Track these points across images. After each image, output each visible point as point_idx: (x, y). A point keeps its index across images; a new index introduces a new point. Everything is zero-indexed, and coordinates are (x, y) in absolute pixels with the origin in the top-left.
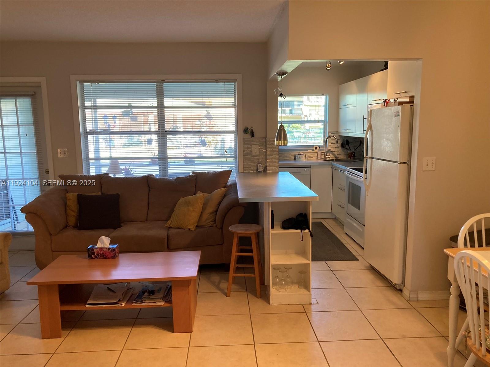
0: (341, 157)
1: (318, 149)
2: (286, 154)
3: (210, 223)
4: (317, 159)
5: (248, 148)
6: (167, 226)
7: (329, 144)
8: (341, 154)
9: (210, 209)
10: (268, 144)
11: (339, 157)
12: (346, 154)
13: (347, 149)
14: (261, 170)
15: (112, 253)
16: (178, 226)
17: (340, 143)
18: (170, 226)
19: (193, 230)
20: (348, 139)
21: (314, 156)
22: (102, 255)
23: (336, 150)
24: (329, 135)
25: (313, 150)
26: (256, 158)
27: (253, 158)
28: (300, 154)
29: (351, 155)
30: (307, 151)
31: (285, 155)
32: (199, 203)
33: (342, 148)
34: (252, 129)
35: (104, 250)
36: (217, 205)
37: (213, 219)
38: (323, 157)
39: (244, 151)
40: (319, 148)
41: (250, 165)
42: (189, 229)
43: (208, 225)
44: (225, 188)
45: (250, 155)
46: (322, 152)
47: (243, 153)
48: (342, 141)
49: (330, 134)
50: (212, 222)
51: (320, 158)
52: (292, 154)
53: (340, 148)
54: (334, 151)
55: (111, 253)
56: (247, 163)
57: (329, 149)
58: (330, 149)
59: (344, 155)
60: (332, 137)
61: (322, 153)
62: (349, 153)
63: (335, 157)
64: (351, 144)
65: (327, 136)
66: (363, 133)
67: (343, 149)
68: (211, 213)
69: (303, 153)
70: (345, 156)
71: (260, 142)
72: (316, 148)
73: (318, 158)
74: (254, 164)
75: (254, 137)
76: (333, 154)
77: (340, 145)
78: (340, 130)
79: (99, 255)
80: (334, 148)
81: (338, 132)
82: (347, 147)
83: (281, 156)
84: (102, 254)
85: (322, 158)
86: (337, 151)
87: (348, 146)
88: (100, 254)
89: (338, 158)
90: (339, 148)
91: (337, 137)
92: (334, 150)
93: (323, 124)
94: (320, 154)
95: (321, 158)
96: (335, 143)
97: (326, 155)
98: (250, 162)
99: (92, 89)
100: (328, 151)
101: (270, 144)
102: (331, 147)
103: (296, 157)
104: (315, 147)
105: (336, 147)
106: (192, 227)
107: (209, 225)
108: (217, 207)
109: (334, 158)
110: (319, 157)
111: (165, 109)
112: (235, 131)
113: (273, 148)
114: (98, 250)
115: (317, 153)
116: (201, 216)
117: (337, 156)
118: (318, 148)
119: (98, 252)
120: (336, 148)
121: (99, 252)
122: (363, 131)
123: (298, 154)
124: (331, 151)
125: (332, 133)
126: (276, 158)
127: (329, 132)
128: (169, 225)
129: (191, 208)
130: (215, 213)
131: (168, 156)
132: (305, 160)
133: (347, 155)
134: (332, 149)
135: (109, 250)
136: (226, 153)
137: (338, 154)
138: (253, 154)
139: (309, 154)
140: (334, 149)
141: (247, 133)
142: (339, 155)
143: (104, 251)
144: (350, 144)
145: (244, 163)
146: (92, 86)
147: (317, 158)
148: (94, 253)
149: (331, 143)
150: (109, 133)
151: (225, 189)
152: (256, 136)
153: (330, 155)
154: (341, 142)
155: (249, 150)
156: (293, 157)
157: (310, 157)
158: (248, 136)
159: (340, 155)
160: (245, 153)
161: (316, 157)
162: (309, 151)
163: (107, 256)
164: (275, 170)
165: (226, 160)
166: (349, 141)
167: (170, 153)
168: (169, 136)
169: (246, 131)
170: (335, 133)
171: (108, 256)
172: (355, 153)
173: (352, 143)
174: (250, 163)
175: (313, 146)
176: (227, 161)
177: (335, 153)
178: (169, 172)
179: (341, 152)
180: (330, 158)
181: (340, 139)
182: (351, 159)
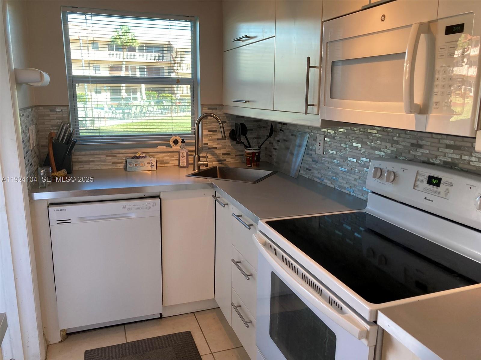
0: (231, 162)
1: (180, 143)
2: (103, 157)
4: (179, 166)
7: (204, 133)
8: (229, 154)
11: (225, 160)
12: (241, 153)
13: (243, 143)
17: (228, 130)
20: (243, 122)
21: (173, 160)
23: (220, 146)
24: (204, 111)
25: (169, 146)
28: (139, 157)
29: (253, 157)
30: (156, 147)
31: (102, 159)
33: (231, 142)
38: (191, 160)
40: (183, 141)
46: (189, 151)
48: (231, 126)
49: (206, 110)
51: (185, 165)
52: (118, 155)
53: (228, 142)
54: (216, 148)
57: (204, 142)
58: (207, 144)
59: (236, 156)
60: (209, 118)
61: (189, 153)
62: (248, 153)
63: (219, 161)
64: (250, 131)
65: (200, 115)
67: (234, 143)
69: (144, 155)
70: (238, 157)
72: (176, 142)
73: (181, 165)
76: (213, 154)
77: (227, 133)
78: (229, 102)
80: (214, 140)
81: (222, 105)
82: (243, 139)
83: (93, 161)
85: (191, 164)
86: (220, 148)
87: (244, 136)
89: (225, 162)
90: (226, 141)
91: (221, 118)
92: (215, 145)
93: (189, 86)
94: (185, 155)
95: (188, 164)
96: (216, 131)
97: (199, 160)
100: (202, 148)
102: (209, 140)
103: (129, 165)
104: (174, 138)
105: (219, 139)
109: (216, 164)
110: (184, 163)
115: (178, 152)
117: (221, 158)
118: (180, 140)
120: (220, 142)
122: (307, 105)
123: (133, 155)
124: (209, 148)
125: (209, 109)
127: (202, 106)
132: (150, 173)
133: (242, 155)
134: (211, 144)
137: (223, 154)
139: (160, 156)
140: (216, 143)
142: (226, 156)
144: (248, 132)
147: (179, 163)
149: (209, 131)
153: (207, 157)
154: (230, 128)
156: (121, 163)
157: (162, 162)
159: (229, 156)
161: (177, 162)
162: (160, 148)
166: (246, 126)
170: (216, 109)
172: (259, 153)
173: (252, 130)
175: (168, 136)
177: (218, 152)
179: (229, 150)
180: (207, 165)
181: (227, 122)
182: (251, 166)
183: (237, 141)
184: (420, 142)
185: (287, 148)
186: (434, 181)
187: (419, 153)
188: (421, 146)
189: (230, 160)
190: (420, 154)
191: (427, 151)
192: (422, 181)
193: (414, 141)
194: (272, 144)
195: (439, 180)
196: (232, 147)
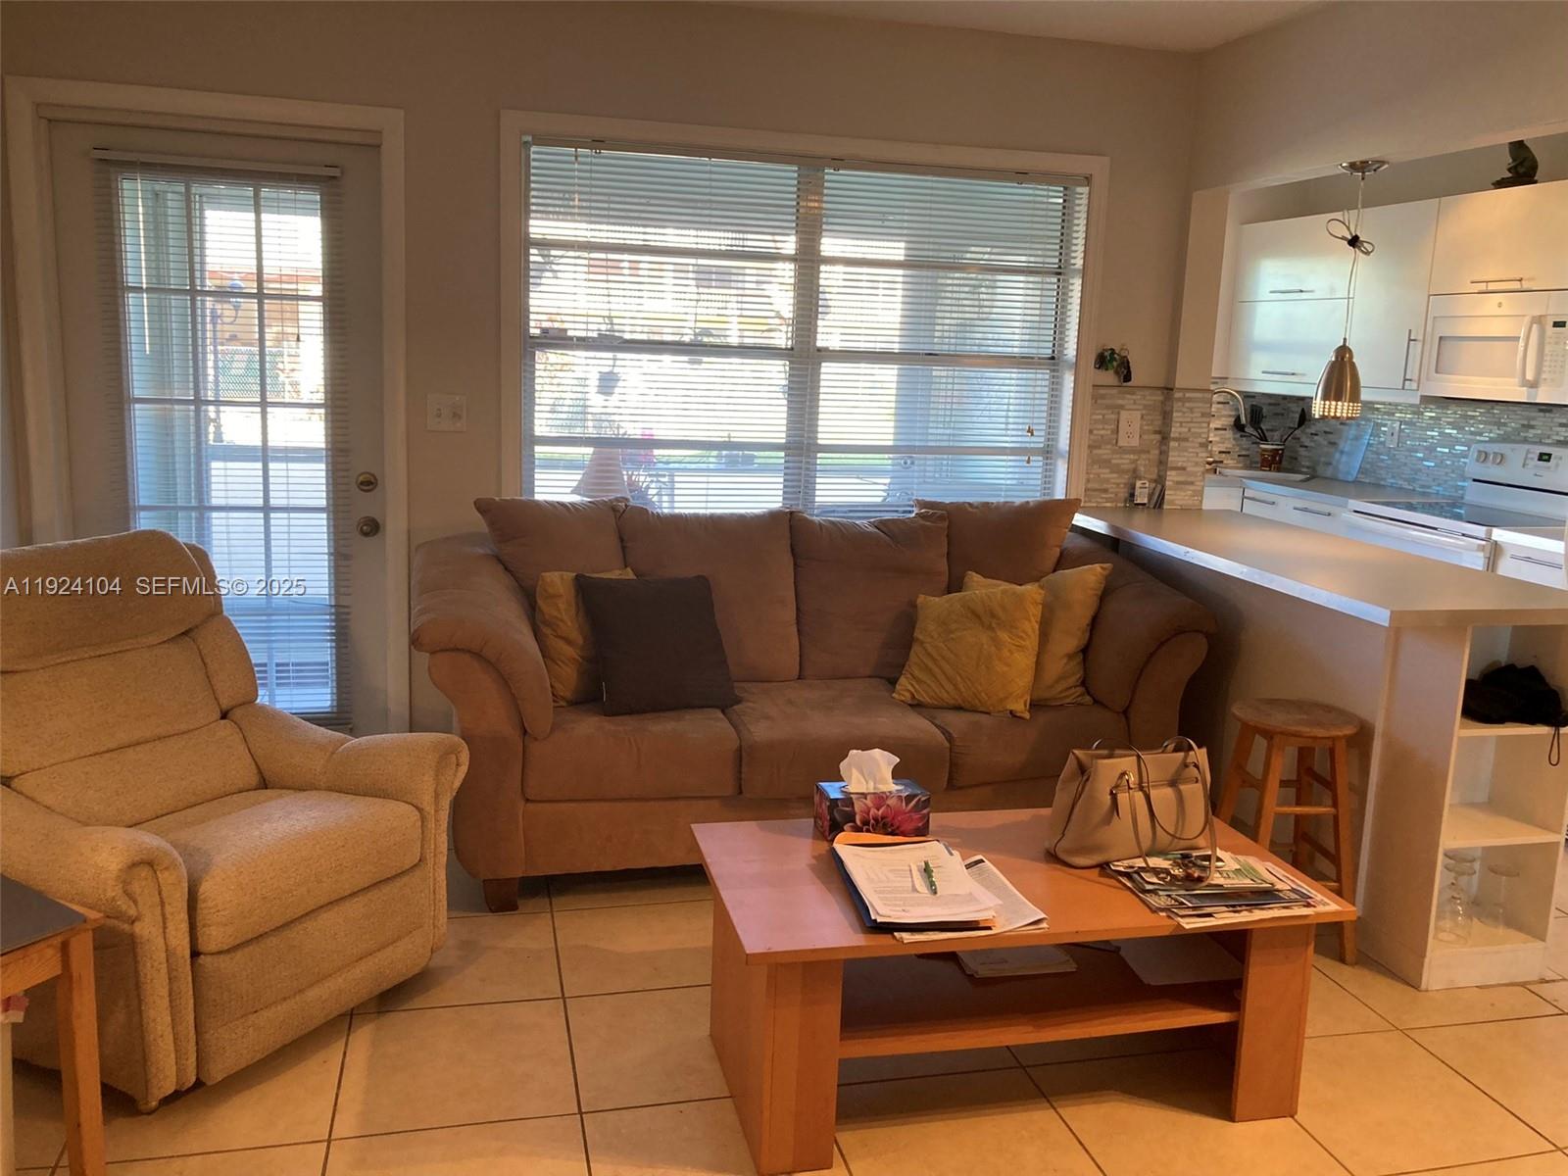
3: (1073, 690)
5: (1104, 421)
6: (903, 698)
8: (1229, 452)
9: (1067, 641)
10: (1177, 411)
11: (1222, 462)
12: (1248, 452)
14: (1146, 501)
15: (916, 816)
16: (960, 701)
17: (1231, 416)
18: (913, 697)
19: (1027, 716)
22: (881, 825)
23: (1219, 439)
26: (1127, 456)
27: (1118, 456)
29: (1274, 457)
32: (1032, 619)
33: (1234, 434)
34: (1123, 354)
35: (889, 802)
36: (1088, 625)
37: (1079, 675)
39: (1091, 432)
41: (1107, 481)
42: (1011, 712)
43: (1067, 697)
44: (1105, 565)
45: (1109, 447)
47: (1089, 439)
50: (1075, 687)
53: (1229, 434)
55: (913, 814)
56: (1094, 474)
59: (1239, 456)
62: (1265, 450)
64: (1268, 418)
66: (1403, 388)
67: (1239, 435)
68: (1070, 657)
70: (1241, 458)
71: (1145, 402)
74: (1118, 481)
75: (1129, 384)
77: (1230, 421)
79: (872, 821)
80: (1209, 430)
81: (1226, 378)
84: (883, 818)
86: (1219, 443)
88: (875, 819)
89: (1221, 465)
90: (1228, 432)
96: (1213, 416)
98: (1108, 471)
99: (579, 171)
101: (1185, 410)
105: (1215, 429)
106: (1020, 706)
107: (1068, 701)
108: (1087, 635)
111: (823, 268)
112: (1053, 358)
113: (1192, 425)
114: (869, 802)
116: (1039, 664)
117: (1218, 457)
119: (868, 815)
120: (1218, 432)
121: (873, 811)
122: (1405, 380)
126: (1197, 460)
128: (908, 694)
129: (1004, 636)
130: (1081, 656)
131: (820, 442)
133: (1248, 456)
135: (907, 805)
136: (1032, 435)
137: (1220, 452)
138: (1120, 443)
141: (1107, 369)
142: (1224, 455)
143: (888, 805)
144: (1263, 419)
145: (1087, 473)
146: (579, 159)
148: (854, 814)
150: (615, 344)
151: (1102, 568)
152: (1135, 380)
154: (1234, 413)
155: (1106, 427)
158: (1109, 377)
159: (1228, 455)
160: (1092, 437)
163: (898, 828)
164: (1190, 502)
165: (1028, 462)
167: (829, 430)
168: (828, 369)
169: (1103, 361)
171: (902, 829)
174: (1105, 473)
176: (1032, 464)
177: (1213, 448)
178: (817, 499)
179: (1230, 446)
181: (1231, 403)
182: (1270, 470)
183: (1244, 431)
184: (1532, 423)
185: (1333, 444)
186: (1544, 457)
187: (1531, 433)
188: (1533, 427)
189: (1231, 462)
190: (1531, 436)
191: (1539, 432)
192: (1532, 459)
193: (1526, 423)
194: (1299, 439)
195: (1550, 455)
196: (1234, 442)
